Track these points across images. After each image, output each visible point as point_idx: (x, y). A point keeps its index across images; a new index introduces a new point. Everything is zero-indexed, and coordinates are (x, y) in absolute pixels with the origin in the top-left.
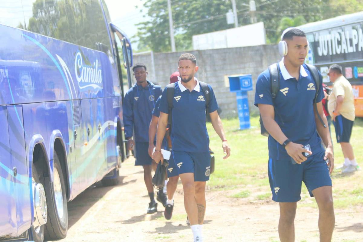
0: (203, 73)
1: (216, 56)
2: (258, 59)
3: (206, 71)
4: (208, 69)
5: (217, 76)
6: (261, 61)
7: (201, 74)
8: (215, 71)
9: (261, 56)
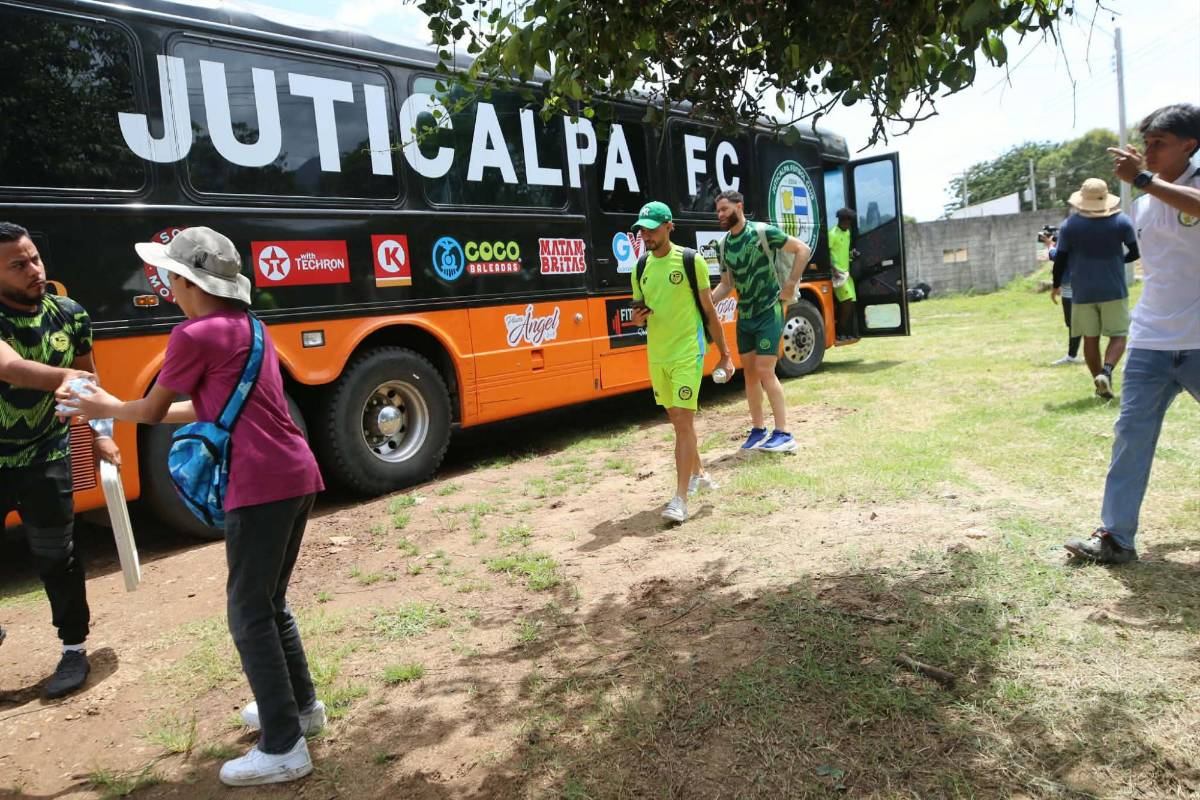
0: (918, 248)
1: (934, 229)
2: (986, 231)
3: (921, 246)
4: (924, 243)
5: (933, 251)
6: (989, 234)
7: (914, 248)
8: (932, 245)
9: (990, 227)
